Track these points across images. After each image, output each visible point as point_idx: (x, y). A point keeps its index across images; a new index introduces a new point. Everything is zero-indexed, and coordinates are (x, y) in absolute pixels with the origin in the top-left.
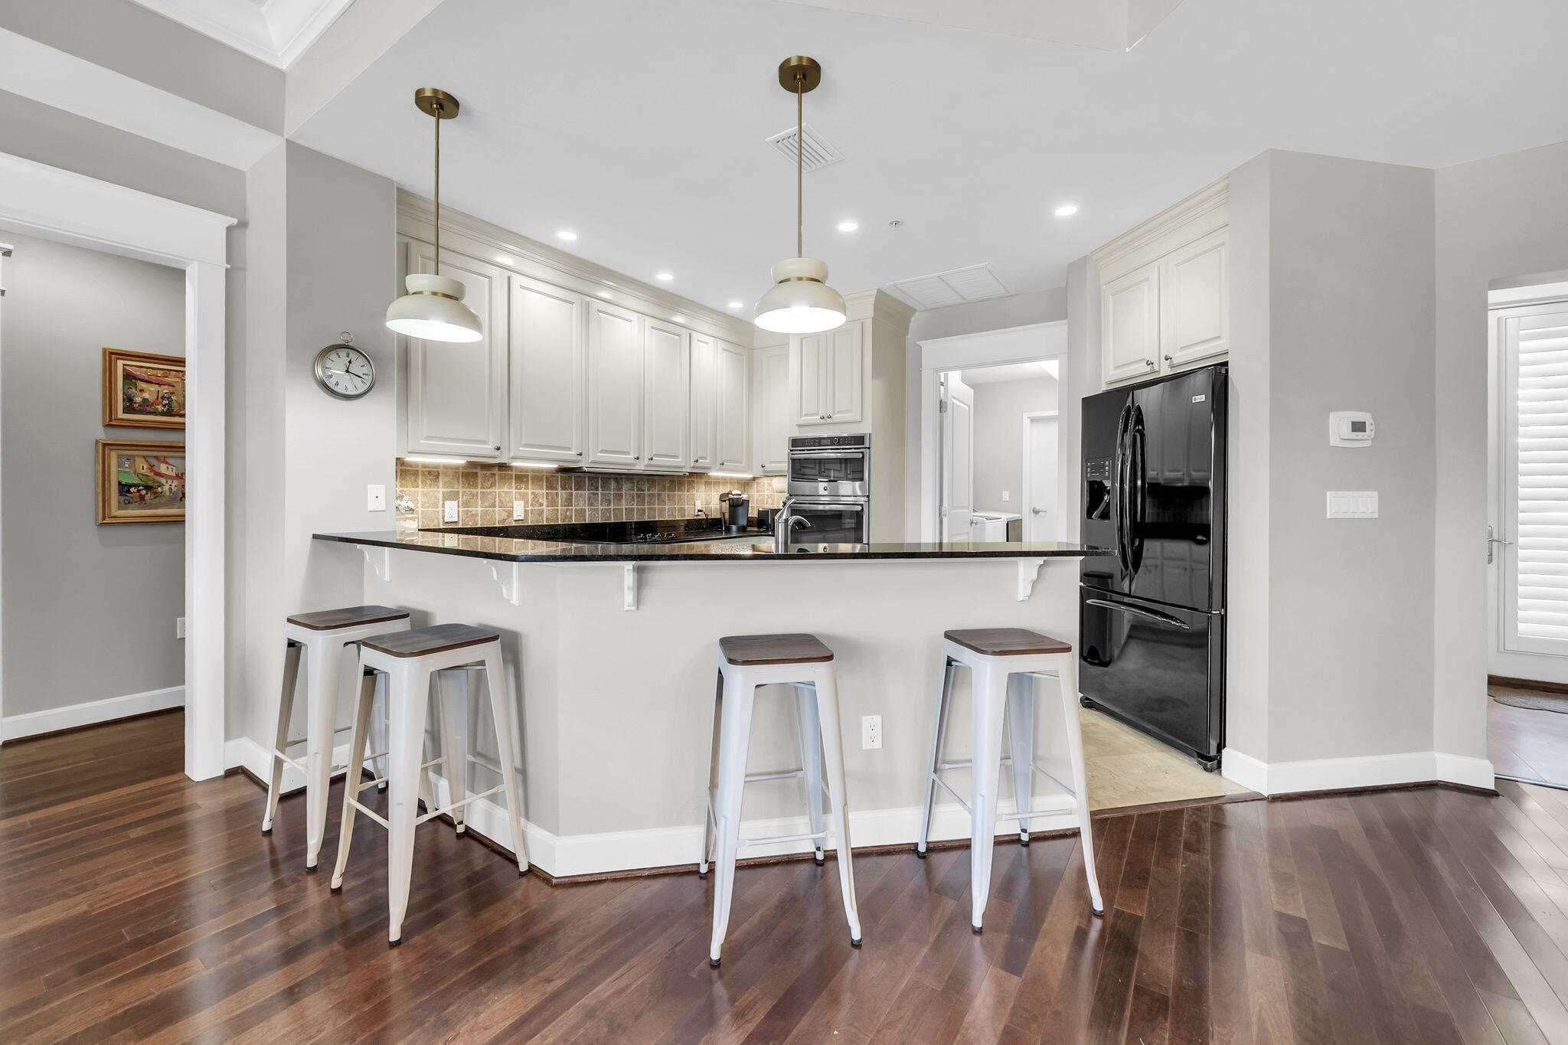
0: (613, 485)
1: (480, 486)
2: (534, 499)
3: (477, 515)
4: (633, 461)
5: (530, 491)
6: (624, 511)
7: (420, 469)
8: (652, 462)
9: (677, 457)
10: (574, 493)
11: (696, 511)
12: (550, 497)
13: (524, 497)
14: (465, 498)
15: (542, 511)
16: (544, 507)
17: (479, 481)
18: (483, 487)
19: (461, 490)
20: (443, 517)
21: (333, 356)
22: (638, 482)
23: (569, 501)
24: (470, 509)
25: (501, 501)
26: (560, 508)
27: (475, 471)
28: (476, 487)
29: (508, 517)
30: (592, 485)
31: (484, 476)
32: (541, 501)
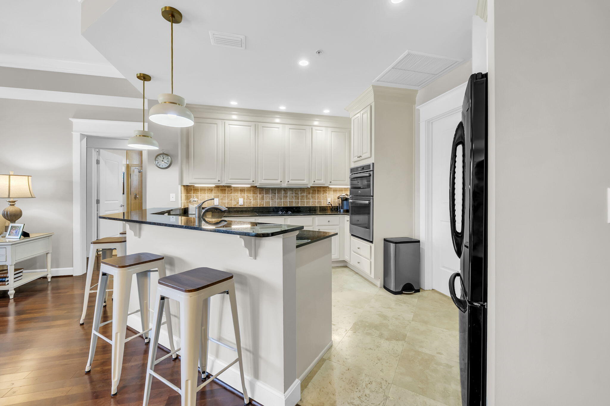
0: (283, 192)
1: (226, 193)
2: (247, 198)
3: (225, 203)
4: (280, 183)
5: (246, 195)
6: (288, 202)
7: (206, 188)
9: (304, 180)
10: (265, 195)
11: (328, 203)
12: (254, 197)
13: (243, 197)
14: (221, 197)
15: (251, 202)
16: (252, 201)
17: (226, 192)
18: (228, 194)
19: (220, 195)
20: (214, 204)
21: (159, 157)
22: (295, 191)
23: (263, 198)
24: (223, 201)
25: (234, 198)
26: (258, 201)
27: (225, 188)
28: (225, 194)
29: (237, 204)
30: (273, 192)
31: (228, 190)
32: (250, 198)
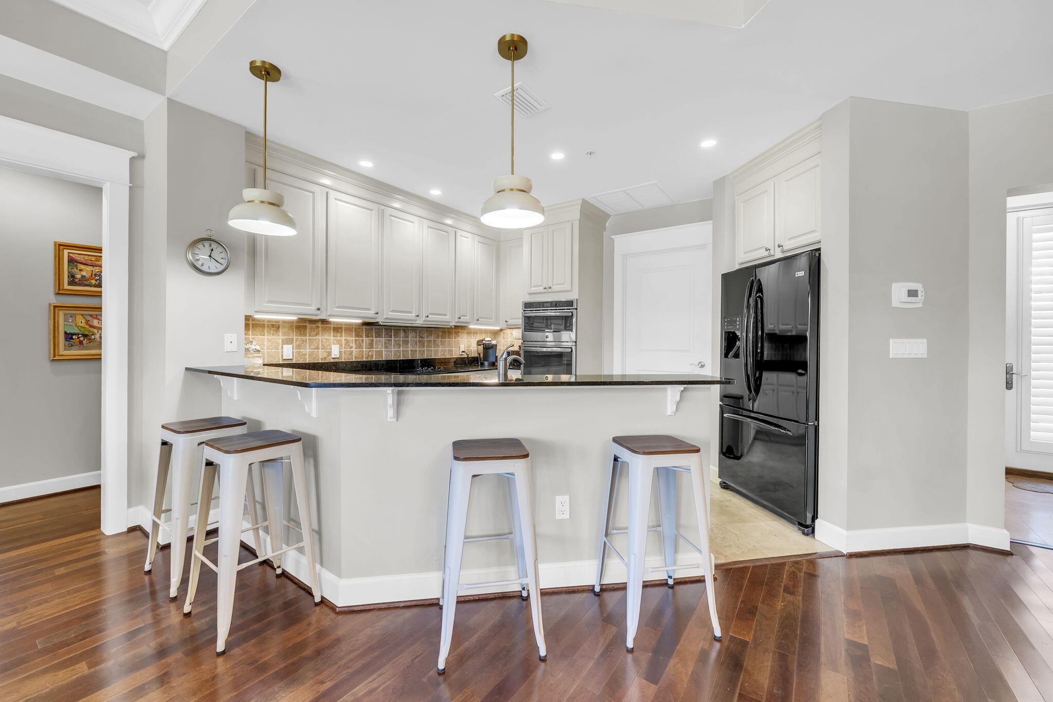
0: (402, 334)
1: (308, 334)
2: (346, 344)
3: (306, 354)
4: (414, 318)
5: (343, 338)
6: (410, 352)
7: (266, 323)
8: (428, 319)
9: (445, 315)
10: (375, 339)
11: (461, 352)
12: (357, 343)
13: (339, 343)
14: (298, 343)
15: (352, 352)
16: (354, 349)
17: (308, 331)
18: (310, 336)
19: (295, 338)
20: (282, 356)
21: (200, 246)
22: (419, 332)
23: (371, 345)
24: (301, 350)
25: (323, 345)
26: (364, 350)
27: (304, 324)
28: (305, 335)
29: (328, 356)
30: (387, 334)
31: (311, 328)
32: (351, 345)
